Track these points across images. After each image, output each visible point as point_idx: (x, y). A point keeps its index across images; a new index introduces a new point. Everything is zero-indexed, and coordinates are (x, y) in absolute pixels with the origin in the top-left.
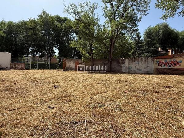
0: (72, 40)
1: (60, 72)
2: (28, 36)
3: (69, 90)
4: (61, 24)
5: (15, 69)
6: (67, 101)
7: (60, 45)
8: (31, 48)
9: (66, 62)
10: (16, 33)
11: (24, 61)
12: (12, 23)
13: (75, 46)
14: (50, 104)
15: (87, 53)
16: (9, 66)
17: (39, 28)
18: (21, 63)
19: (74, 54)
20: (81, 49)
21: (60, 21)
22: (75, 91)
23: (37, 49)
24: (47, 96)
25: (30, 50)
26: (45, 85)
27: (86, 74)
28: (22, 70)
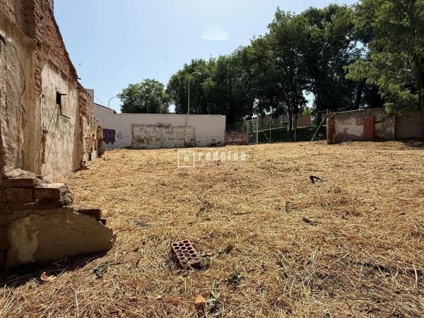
0: (352, 62)
1: (321, 147)
2: (251, 75)
3: (349, 188)
4: (321, 27)
5: (231, 143)
6: (348, 213)
7: (318, 81)
8: (257, 101)
9: (336, 121)
10: (230, 77)
11: (245, 127)
12: (224, 58)
13: (363, 76)
14: (306, 213)
15: (403, 89)
16: (222, 139)
17: (271, 52)
18: (240, 131)
19: (359, 97)
20: (382, 78)
21: (316, 22)
22: (367, 192)
23: (268, 101)
24: (299, 198)
25: (255, 106)
26: (290, 174)
27: (401, 149)
28: (243, 146)
